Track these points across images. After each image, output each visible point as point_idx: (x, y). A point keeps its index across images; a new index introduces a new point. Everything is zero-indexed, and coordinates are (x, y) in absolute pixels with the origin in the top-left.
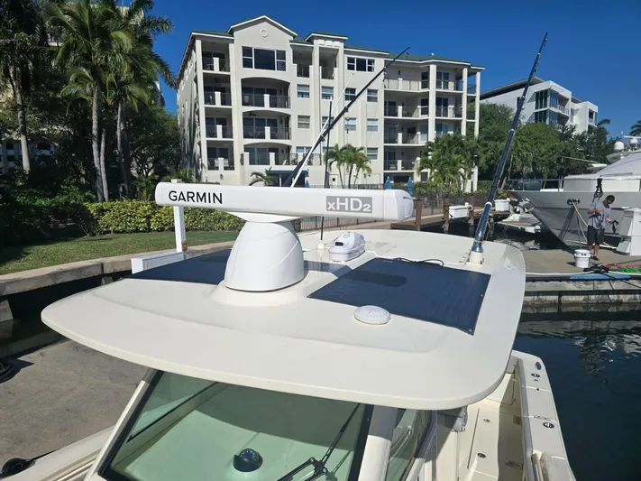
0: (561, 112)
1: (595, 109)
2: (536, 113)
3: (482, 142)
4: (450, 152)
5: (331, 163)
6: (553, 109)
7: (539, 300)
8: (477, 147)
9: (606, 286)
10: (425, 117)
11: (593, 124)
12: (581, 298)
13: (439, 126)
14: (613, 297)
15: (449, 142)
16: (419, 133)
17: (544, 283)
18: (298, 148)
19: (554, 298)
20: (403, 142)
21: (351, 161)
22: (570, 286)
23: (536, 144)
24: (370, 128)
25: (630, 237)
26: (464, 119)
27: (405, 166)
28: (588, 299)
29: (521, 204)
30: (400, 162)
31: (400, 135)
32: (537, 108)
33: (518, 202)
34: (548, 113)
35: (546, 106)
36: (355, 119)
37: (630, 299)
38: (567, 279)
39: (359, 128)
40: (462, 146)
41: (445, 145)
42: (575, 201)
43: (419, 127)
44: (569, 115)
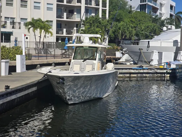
0: (154, 5)
1: (174, 4)
2: (141, 5)
3: (110, 22)
4: (94, 26)
5: (30, 28)
6: (149, 3)
7: (124, 76)
8: (108, 25)
9: (142, 71)
10: (79, 4)
11: (172, 13)
12: (135, 75)
13: (87, 10)
14: (144, 75)
15: (93, 21)
16: (75, 13)
17: (126, 70)
18: (5, 18)
19: (128, 75)
20: (67, 18)
21: (41, 28)
22: (132, 71)
23: (140, 24)
24: (49, 9)
25: (153, 60)
26: (101, 7)
27: (68, 32)
28: (138, 76)
29: (124, 50)
30: (65, 30)
31: (65, 14)
32: (141, 2)
33: (123, 49)
34: (147, 6)
35: (145, 2)
36: (40, 3)
37: (149, 76)
38: (132, 69)
39: (42, 8)
40: (100, 23)
41: (91, 22)
42: (141, 49)
43: (75, 10)
44: (159, 8)
